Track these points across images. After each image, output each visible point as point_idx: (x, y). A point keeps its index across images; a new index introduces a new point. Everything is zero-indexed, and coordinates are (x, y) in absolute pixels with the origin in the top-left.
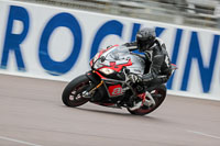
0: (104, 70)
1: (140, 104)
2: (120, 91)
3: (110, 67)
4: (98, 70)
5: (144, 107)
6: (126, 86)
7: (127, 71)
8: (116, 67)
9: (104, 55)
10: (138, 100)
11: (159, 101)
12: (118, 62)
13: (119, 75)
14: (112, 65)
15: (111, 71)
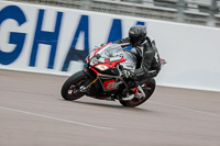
0: (99, 67)
2: (114, 85)
3: (105, 63)
4: (93, 67)
5: (135, 99)
6: (119, 80)
7: (121, 67)
8: (110, 63)
9: (99, 53)
10: (131, 93)
11: (149, 94)
12: (112, 59)
13: (113, 71)
14: (107, 62)
15: (106, 68)
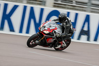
0: (45, 32)
1: (60, 46)
2: (52, 40)
3: (48, 30)
5: (62, 47)
6: (54, 38)
7: (55, 32)
8: (50, 30)
9: (45, 25)
10: (59, 44)
11: (68, 45)
12: (51, 28)
13: (51, 34)
14: (49, 29)
15: (48, 32)
